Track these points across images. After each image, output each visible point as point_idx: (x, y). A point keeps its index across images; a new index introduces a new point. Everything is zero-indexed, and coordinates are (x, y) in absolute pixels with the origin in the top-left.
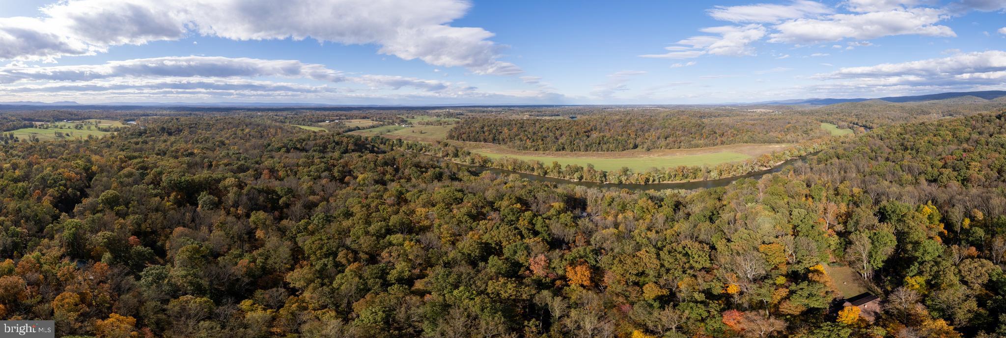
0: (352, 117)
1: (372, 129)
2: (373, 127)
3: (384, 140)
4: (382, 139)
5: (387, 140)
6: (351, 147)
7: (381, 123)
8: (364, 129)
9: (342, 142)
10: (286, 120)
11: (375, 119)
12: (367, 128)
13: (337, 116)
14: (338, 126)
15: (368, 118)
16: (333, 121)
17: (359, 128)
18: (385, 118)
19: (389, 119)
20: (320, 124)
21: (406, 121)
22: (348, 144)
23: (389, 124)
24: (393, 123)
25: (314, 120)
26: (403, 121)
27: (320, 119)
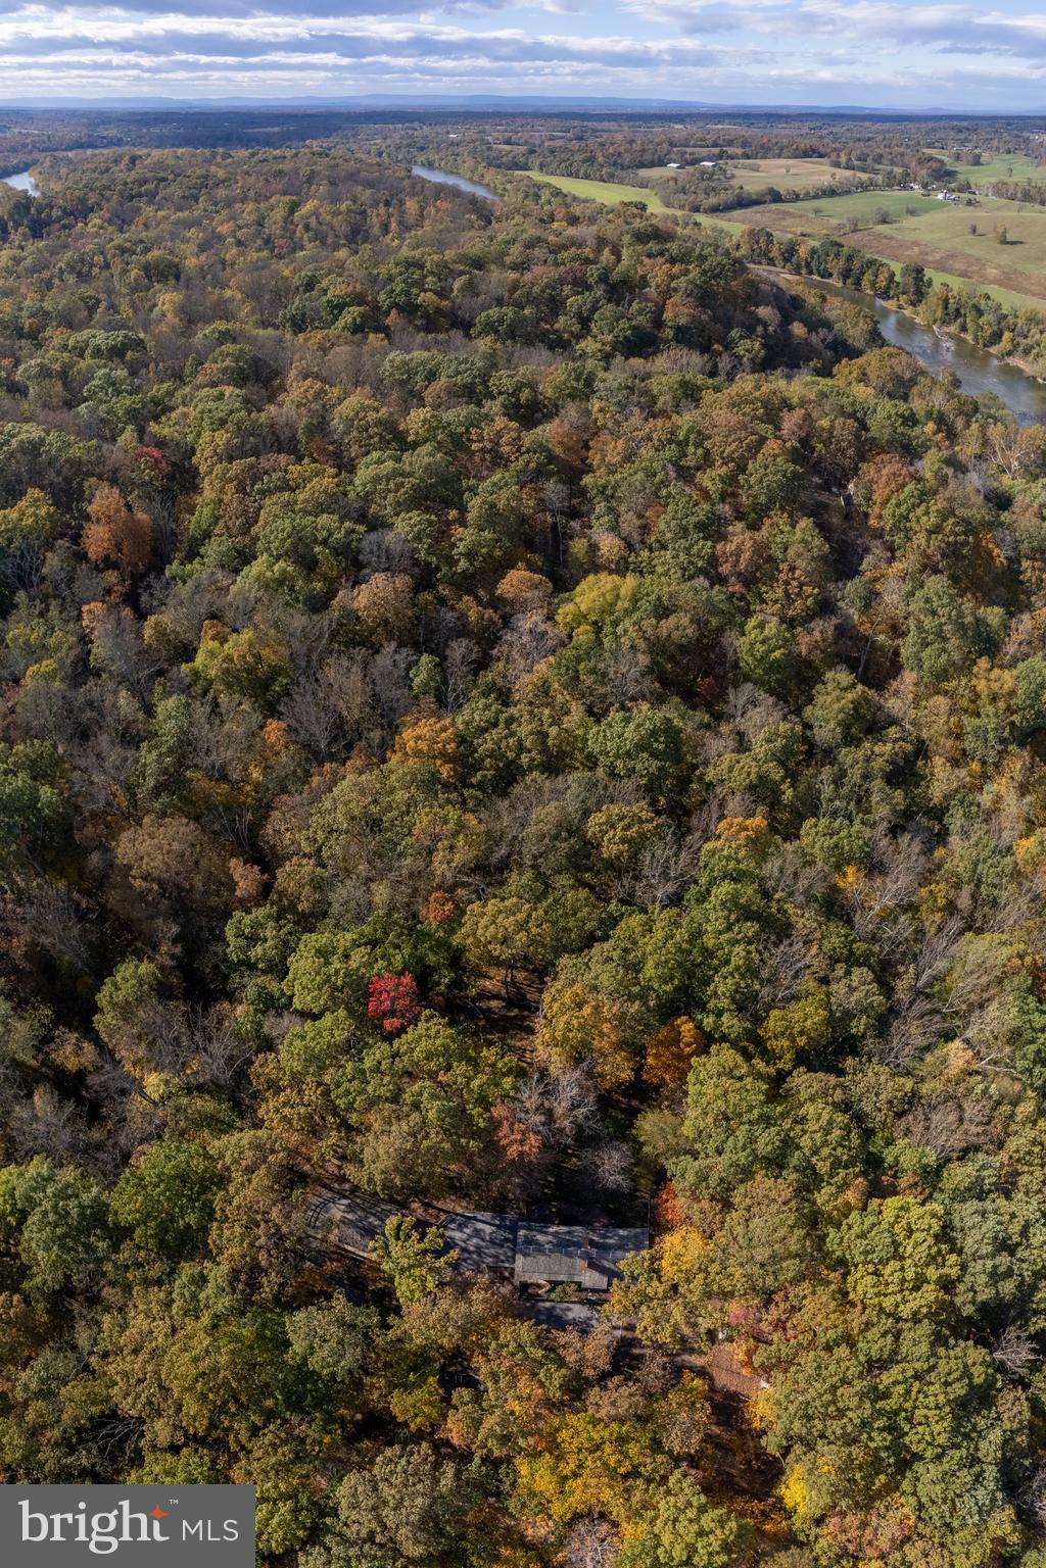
0: (765, 151)
1: (824, 203)
2: (831, 192)
3: (856, 264)
4: (850, 258)
5: (871, 263)
6: (679, 311)
7: (864, 176)
8: (796, 198)
9: (644, 282)
10: (532, 158)
11: (843, 159)
12: (808, 197)
13: (715, 145)
14: (703, 185)
15: (821, 156)
16: (695, 162)
17: (776, 197)
18: (879, 159)
19: (893, 163)
20: (644, 173)
21: (951, 174)
22: (667, 293)
23: (891, 182)
24: (903, 183)
25: (627, 159)
26: (943, 175)
27: (648, 157)
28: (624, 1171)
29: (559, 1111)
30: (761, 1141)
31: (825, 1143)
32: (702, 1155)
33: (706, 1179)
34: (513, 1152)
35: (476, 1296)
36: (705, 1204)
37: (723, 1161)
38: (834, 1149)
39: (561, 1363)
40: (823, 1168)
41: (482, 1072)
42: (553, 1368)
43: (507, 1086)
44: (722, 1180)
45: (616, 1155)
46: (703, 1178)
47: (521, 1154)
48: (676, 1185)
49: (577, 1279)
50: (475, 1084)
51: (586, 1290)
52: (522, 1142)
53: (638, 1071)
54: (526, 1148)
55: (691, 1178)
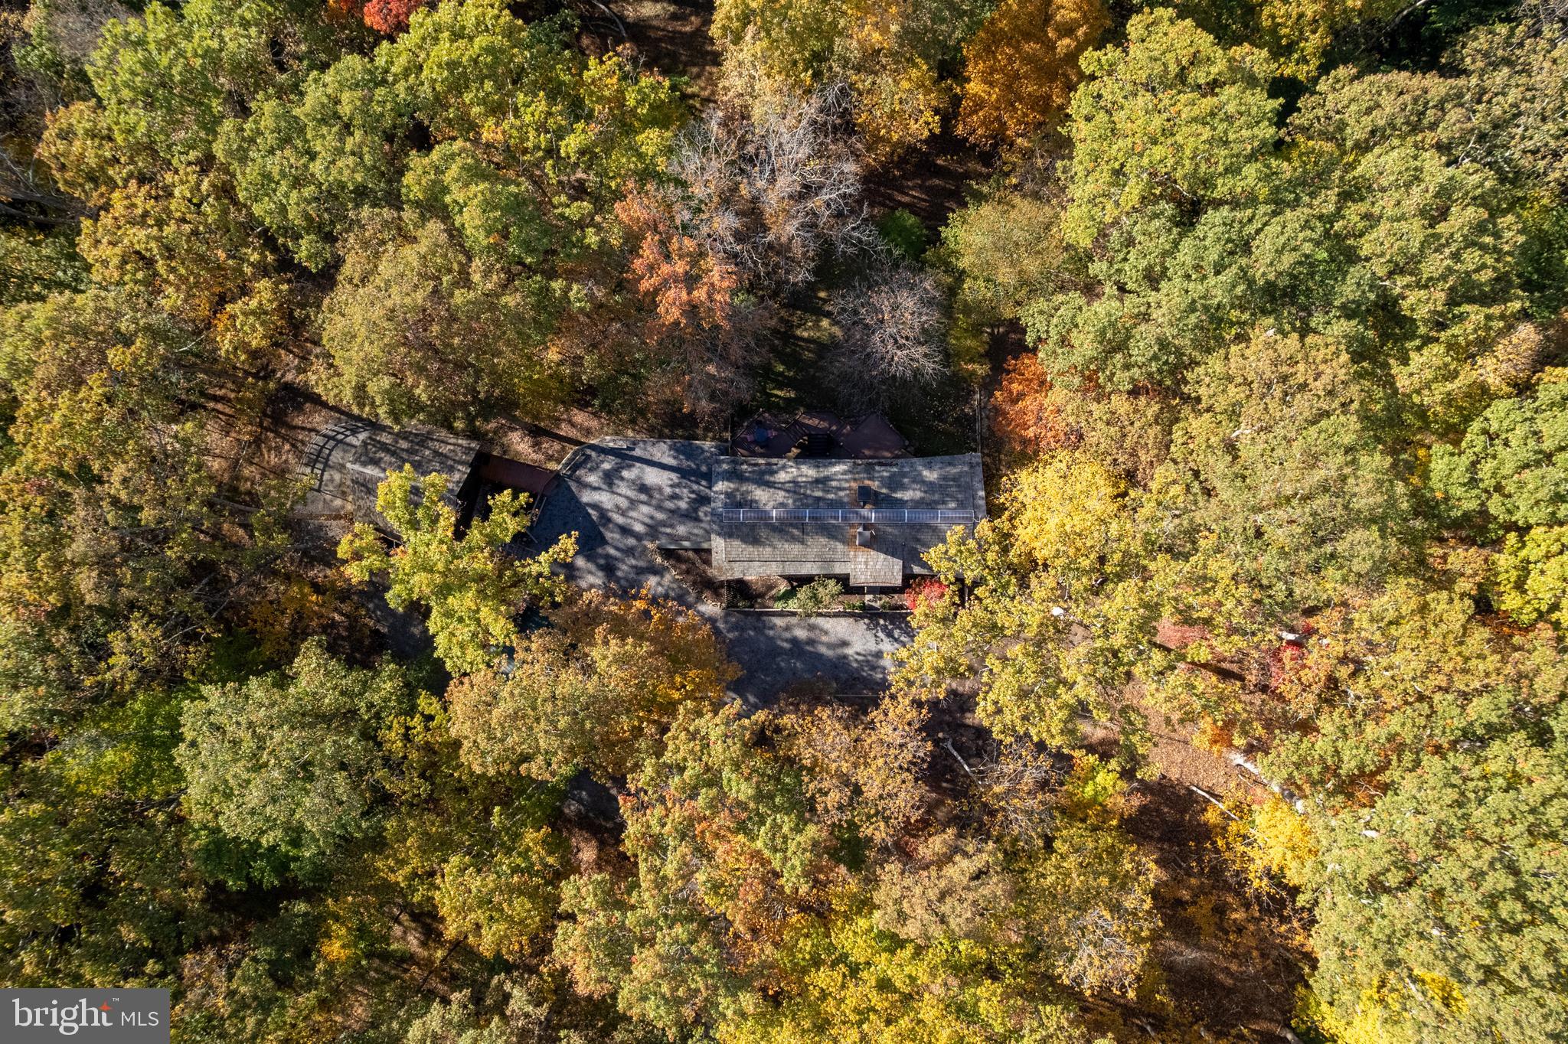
28: (926, 336)
29: (772, 201)
30: (1265, 247)
31: (1432, 242)
32: (1109, 289)
33: (1121, 346)
34: (670, 308)
35: (604, 652)
36: (1121, 405)
37: (1169, 299)
38: (1456, 256)
39: (806, 809)
40: (1420, 304)
41: (589, 117)
42: (787, 822)
43: (649, 150)
44: (1163, 344)
45: (908, 302)
46: (1115, 343)
47: (692, 310)
48: (1050, 362)
49: (839, 569)
50: (571, 144)
51: (859, 590)
52: (691, 281)
53: (948, 115)
54: (700, 294)
55: (1085, 345)
